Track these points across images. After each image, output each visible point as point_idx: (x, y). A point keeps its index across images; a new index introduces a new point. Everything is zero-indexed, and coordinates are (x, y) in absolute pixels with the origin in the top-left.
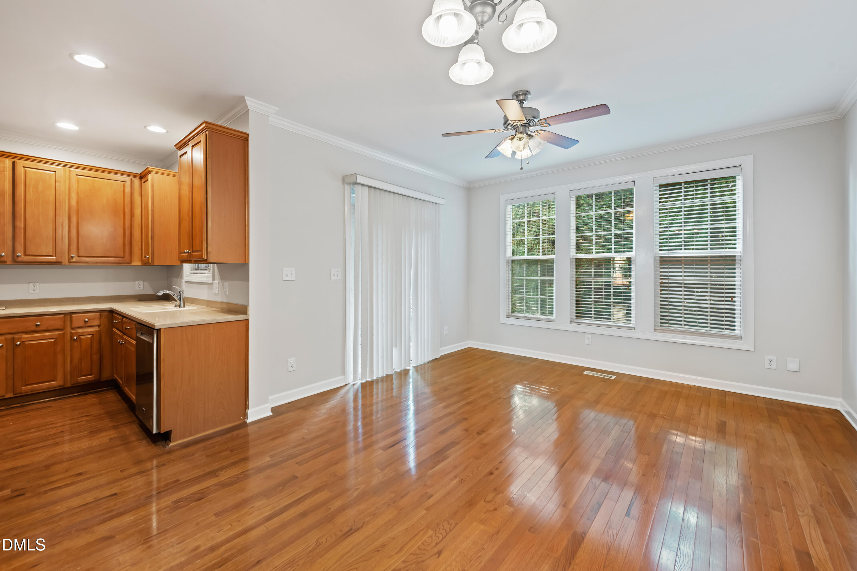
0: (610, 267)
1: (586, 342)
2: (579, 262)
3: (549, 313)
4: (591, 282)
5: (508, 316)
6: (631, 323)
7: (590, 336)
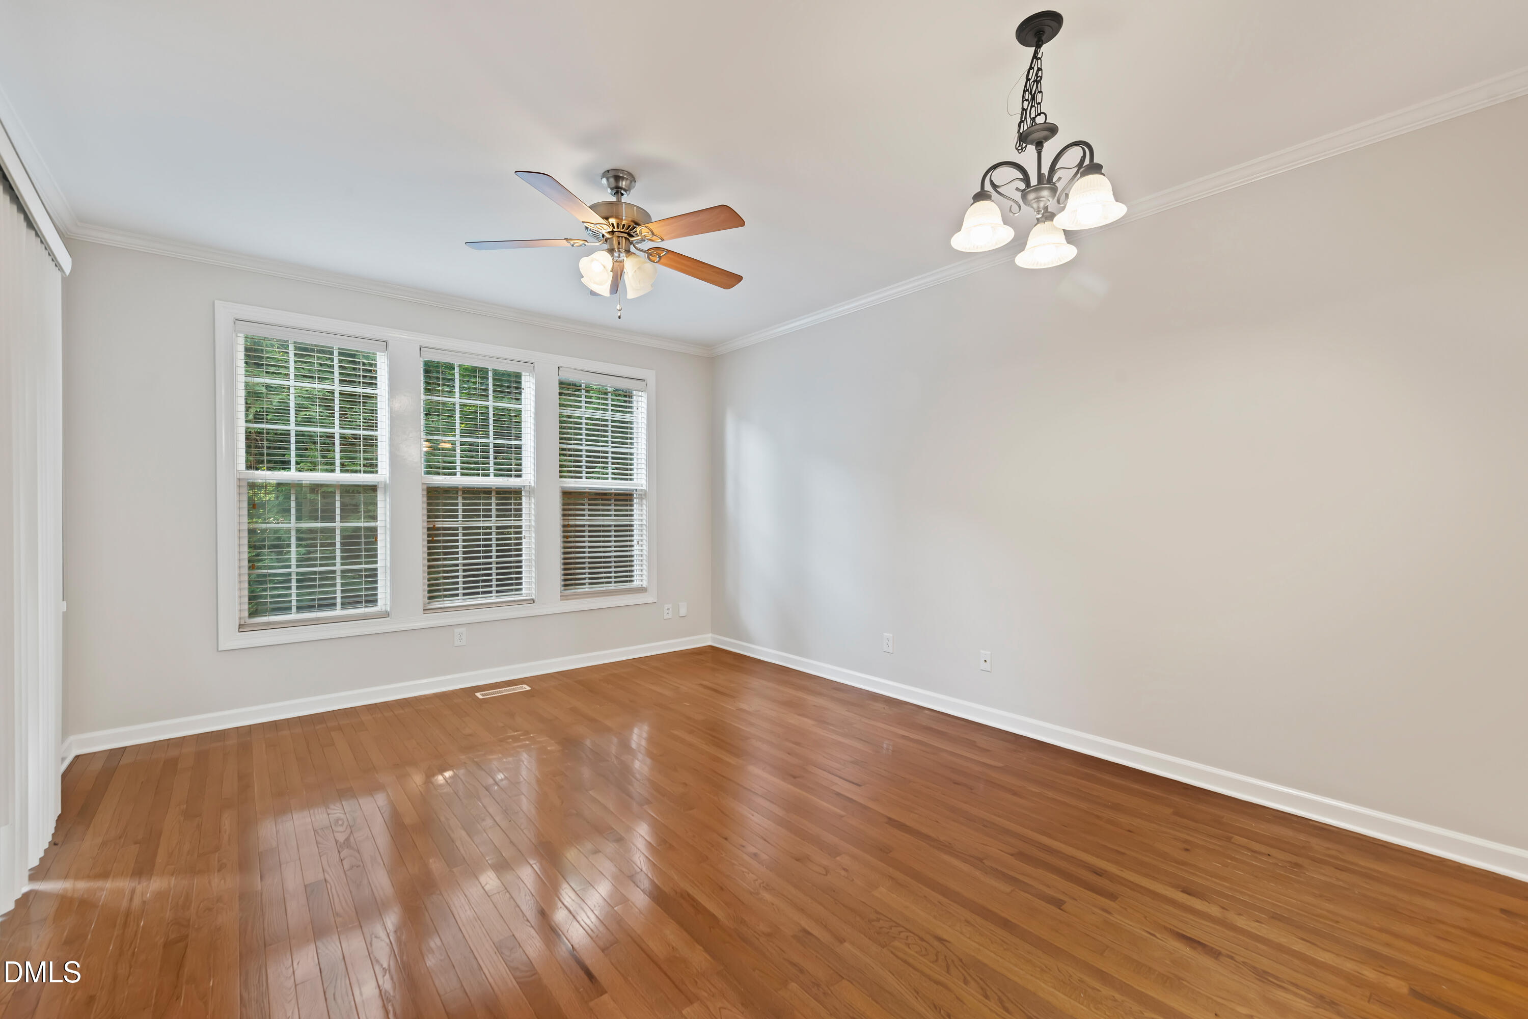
0: (491, 501)
1: (457, 643)
2: (434, 494)
3: (367, 602)
4: (457, 529)
5: (242, 627)
6: (521, 594)
7: (462, 630)
